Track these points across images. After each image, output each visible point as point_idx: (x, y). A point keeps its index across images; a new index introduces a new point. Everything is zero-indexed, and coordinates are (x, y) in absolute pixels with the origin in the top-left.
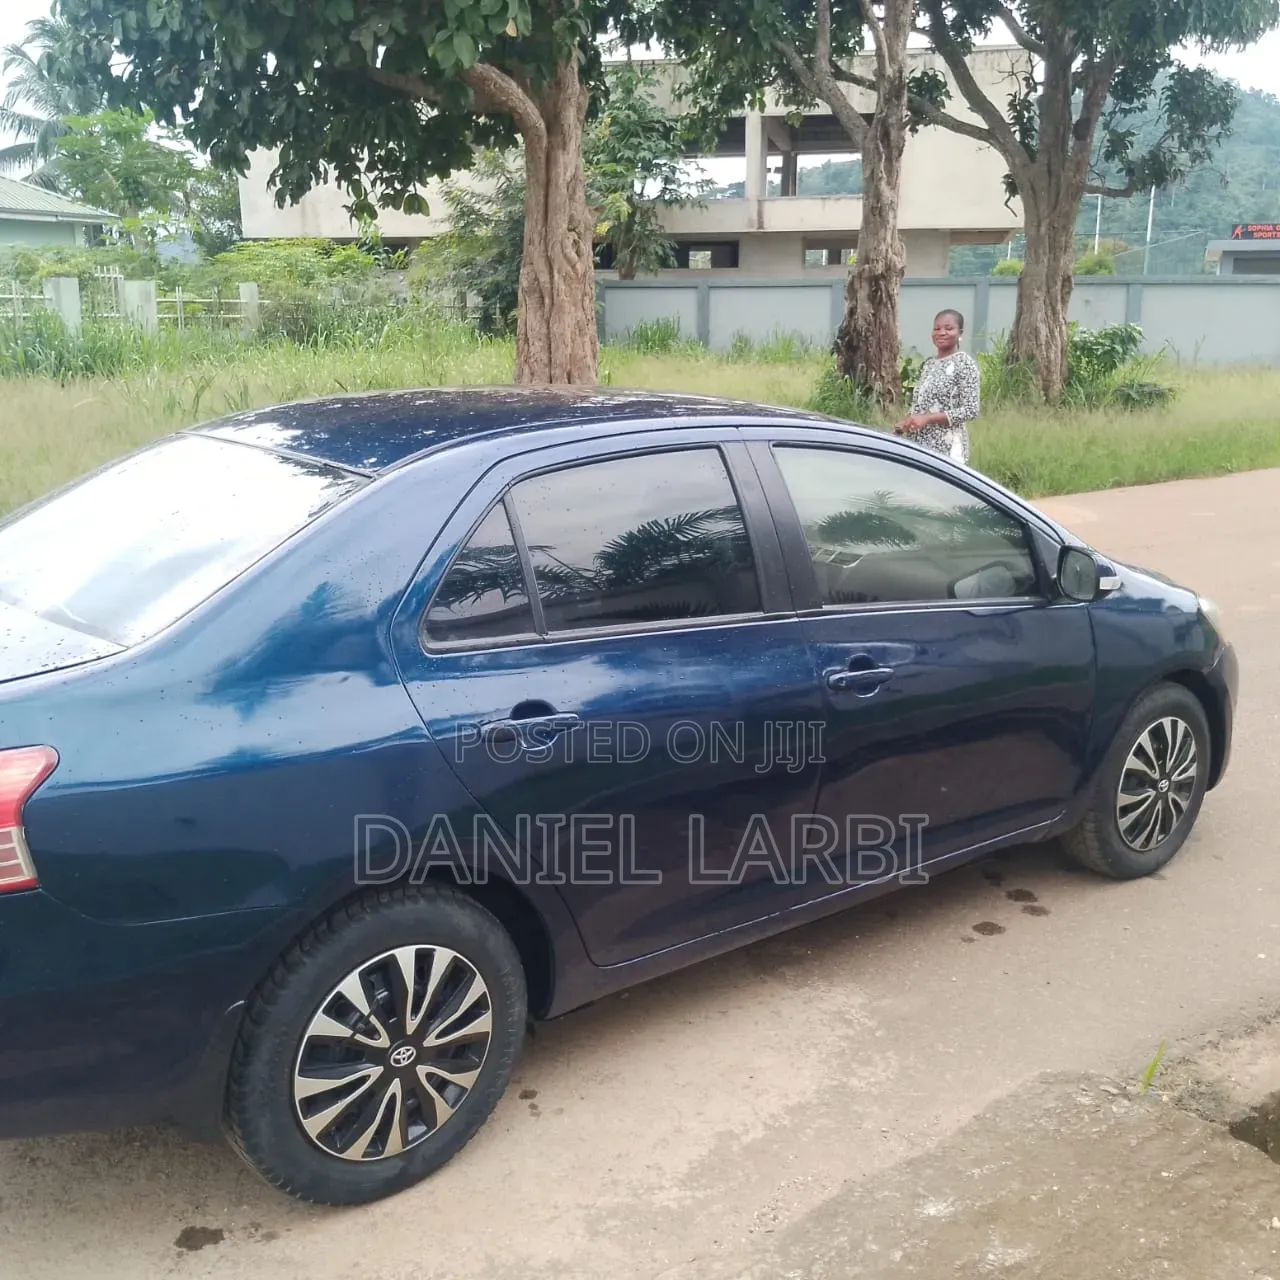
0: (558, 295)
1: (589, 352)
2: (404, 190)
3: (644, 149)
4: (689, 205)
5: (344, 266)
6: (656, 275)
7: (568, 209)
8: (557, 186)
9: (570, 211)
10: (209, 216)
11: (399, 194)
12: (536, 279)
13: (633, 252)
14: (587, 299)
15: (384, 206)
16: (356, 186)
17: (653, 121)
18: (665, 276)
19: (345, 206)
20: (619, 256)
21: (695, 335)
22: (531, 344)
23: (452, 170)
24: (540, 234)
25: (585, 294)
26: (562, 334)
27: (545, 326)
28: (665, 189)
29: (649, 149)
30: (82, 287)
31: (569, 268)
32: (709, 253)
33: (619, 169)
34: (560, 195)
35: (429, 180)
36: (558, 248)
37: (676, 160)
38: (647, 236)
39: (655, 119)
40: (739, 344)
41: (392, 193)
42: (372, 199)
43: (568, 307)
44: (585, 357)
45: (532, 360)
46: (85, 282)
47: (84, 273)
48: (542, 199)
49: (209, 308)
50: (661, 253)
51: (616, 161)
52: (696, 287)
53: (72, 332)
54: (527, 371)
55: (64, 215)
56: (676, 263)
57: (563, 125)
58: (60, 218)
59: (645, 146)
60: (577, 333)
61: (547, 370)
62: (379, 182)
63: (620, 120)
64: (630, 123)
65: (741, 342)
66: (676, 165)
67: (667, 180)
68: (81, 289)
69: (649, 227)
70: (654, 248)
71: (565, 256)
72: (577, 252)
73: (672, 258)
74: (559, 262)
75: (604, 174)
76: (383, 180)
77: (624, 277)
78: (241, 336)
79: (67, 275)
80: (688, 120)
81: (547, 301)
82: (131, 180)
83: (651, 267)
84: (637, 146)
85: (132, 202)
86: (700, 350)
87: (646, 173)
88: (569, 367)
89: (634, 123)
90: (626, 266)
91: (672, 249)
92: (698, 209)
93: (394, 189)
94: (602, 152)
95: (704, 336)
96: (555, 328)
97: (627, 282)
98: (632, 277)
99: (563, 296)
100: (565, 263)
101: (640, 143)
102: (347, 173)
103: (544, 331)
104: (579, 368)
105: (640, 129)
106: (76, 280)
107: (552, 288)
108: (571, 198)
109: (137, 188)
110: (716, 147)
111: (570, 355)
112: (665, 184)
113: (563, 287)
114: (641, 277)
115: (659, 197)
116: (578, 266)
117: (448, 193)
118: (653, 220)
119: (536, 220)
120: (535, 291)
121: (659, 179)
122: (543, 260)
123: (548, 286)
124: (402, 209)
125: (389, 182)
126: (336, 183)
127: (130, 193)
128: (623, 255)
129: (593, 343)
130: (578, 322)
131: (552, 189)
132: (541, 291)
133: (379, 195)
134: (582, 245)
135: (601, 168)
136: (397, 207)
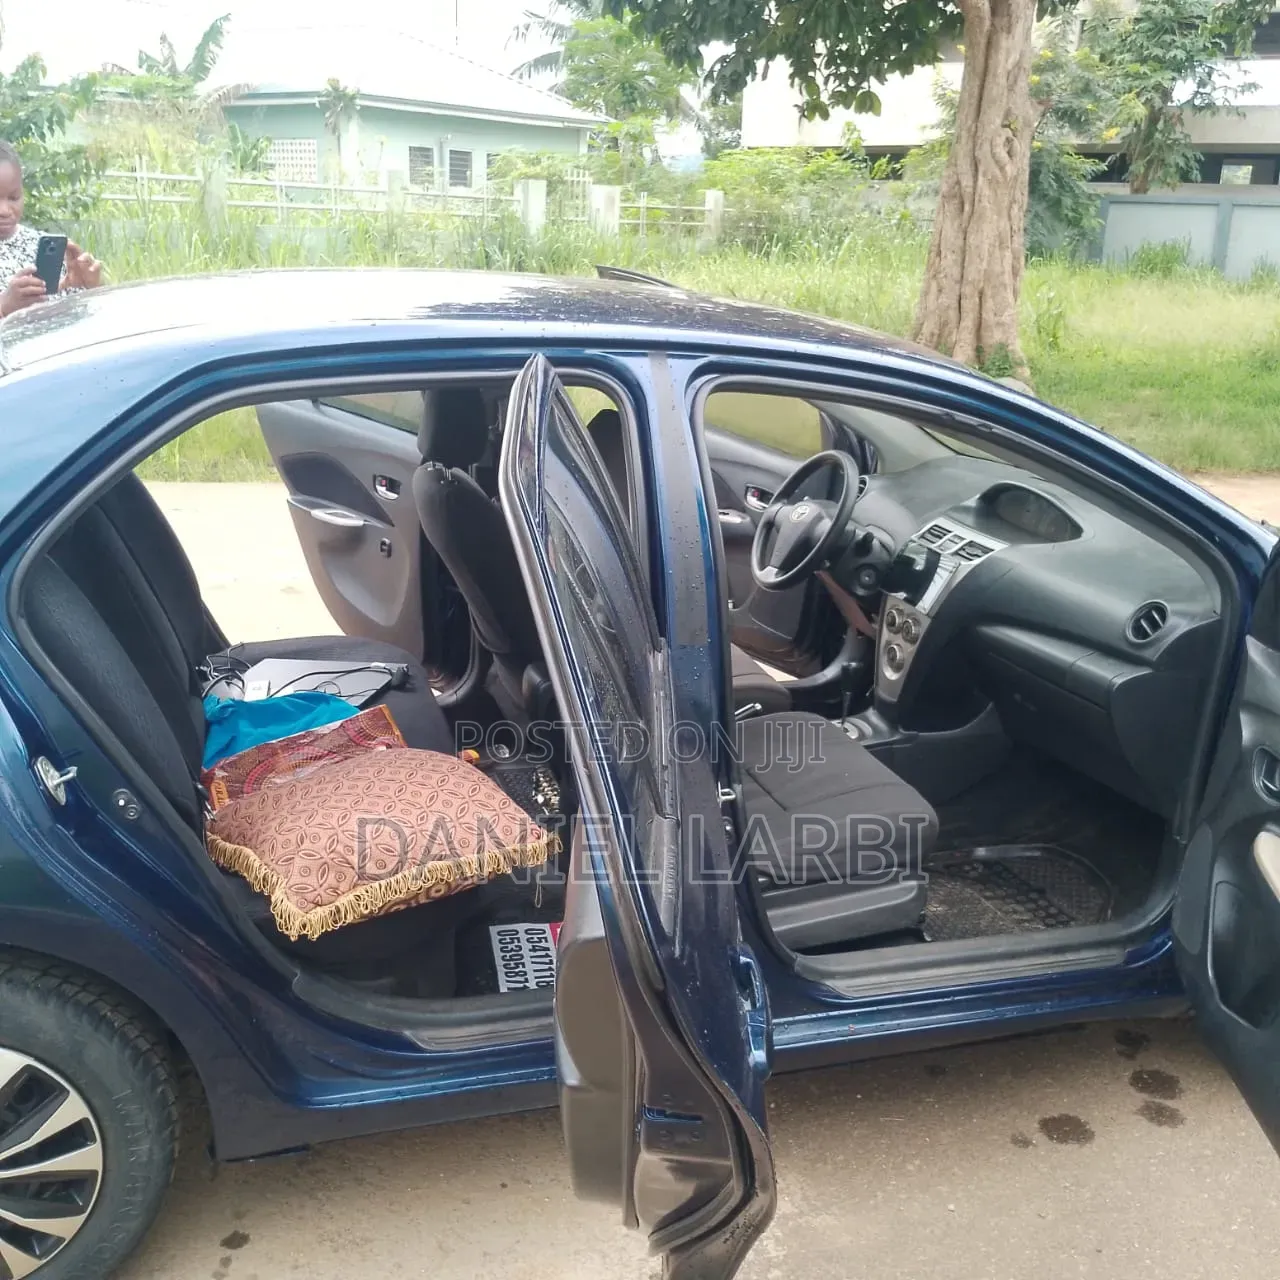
0: (980, 201)
1: (1008, 268)
2: (857, 87)
3: (1177, 48)
4: (1223, 113)
5: (818, 176)
6: (1173, 189)
7: (1005, 100)
8: (995, 75)
9: (1008, 103)
10: (720, 124)
11: (852, 90)
12: (958, 183)
13: (1150, 163)
14: (1016, 207)
15: (834, 105)
16: (810, 85)
17: (1192, 17)
18: (1185, 191)
19: (796, 106)
20: (1131, 168)
21: (1208, 260)
22: (943, 256)
23: (915, 66)
24: (969, 130)
25: (1013, 201)
26: (977, 247)
27: (961, 236)
28: (1197, 92)
29: (1183, 47)
30: (551, 190)
31: (998, 172)
32: (1251, 167)
33: (1143, 69)
34: (997, 86)
35: (888, 76)
36: (986, 147)
37: (1214, 59)
38: (1169, 146)
39: (1195, 15)
40: (1260, 272)
41: (844, 90)
42: (824, 98)
43: (990, 214)
44: (1003, 273)
45: (942, 275)
46: (553, 184)
47: (554, 175)
48: (976, 91)
49: (673, 215)
50: (1182, 164)
51: (1143, 61)
52: (1217, 205)
53: (533, 231)
54: (934, 285)
55: (570, 120)
56: (1199, 176)
57: (1010, 5)
58: (566, 124)
59: (1179, 44)
60: (997, 244)
61: (957, 287)
62: (832, 78)
63: (1153, 16)
64: (1164, 19)
65: (1262, 270)
66: (1214, 66)
67: (1202, 84)
68: (549, 194)
69: (1172, 137)
70: (1175, 159)
71: (993, 155)
72: (1009, 153)
73: (1195, 172)
74: (987, 164)
75: (1127, 75)
76: (837, 76)
77: (1136, 191)
78: (698, 245)
79: (536, 177)
80: (1222, 11)
81: (967, 208)
82: (627, 85)
83: (1168, 180)
84: (1170, 44)
85: (627, 108)
86: (1211, 276)
87: (1175, 75)
88: (981, 285)
89: (1171, 19)
90: (1140, 178)
91: (1198, 161)
92: (1236, 118)
93: (847, 86)
94: (1129, 51)
95: (1218, 261)
96: (971, 239)
97: (1140, 197)
98: (1145, 191)
99: (985, 203)
100: (992, 162)
101: (1174, 41)
102: (802, 70)
103: (960, 242)
104: (994, 287)
105: (1175, 26)
106: (543, 183)
107: (974, 193)
108: (1011, 89)
109: (632, 94)
110: (1253, 42)
111: (985, 271)
112: (1199, 87)
113: (987, 192)
114: (1155, 192)
115: (1188, 101)
116: (1008, 169)
117: (942, 96)
118: (1178, 128)
119: (967, 116)
120: (955, 196)
121: (1190, 80)
122: (969, 160)
123: (970, 190)
124: (853, 107)
125: (842, 78)
126: (790, 81)
127: (625, 98)
128: (1137, 167)
129: (1016, 258)
130: (1000, 233)
131: (990, 78)
132: (961, 197)
133: (830, 93)
134: (1016, 143)
135: (1124, 68)
136: (847, 107)
